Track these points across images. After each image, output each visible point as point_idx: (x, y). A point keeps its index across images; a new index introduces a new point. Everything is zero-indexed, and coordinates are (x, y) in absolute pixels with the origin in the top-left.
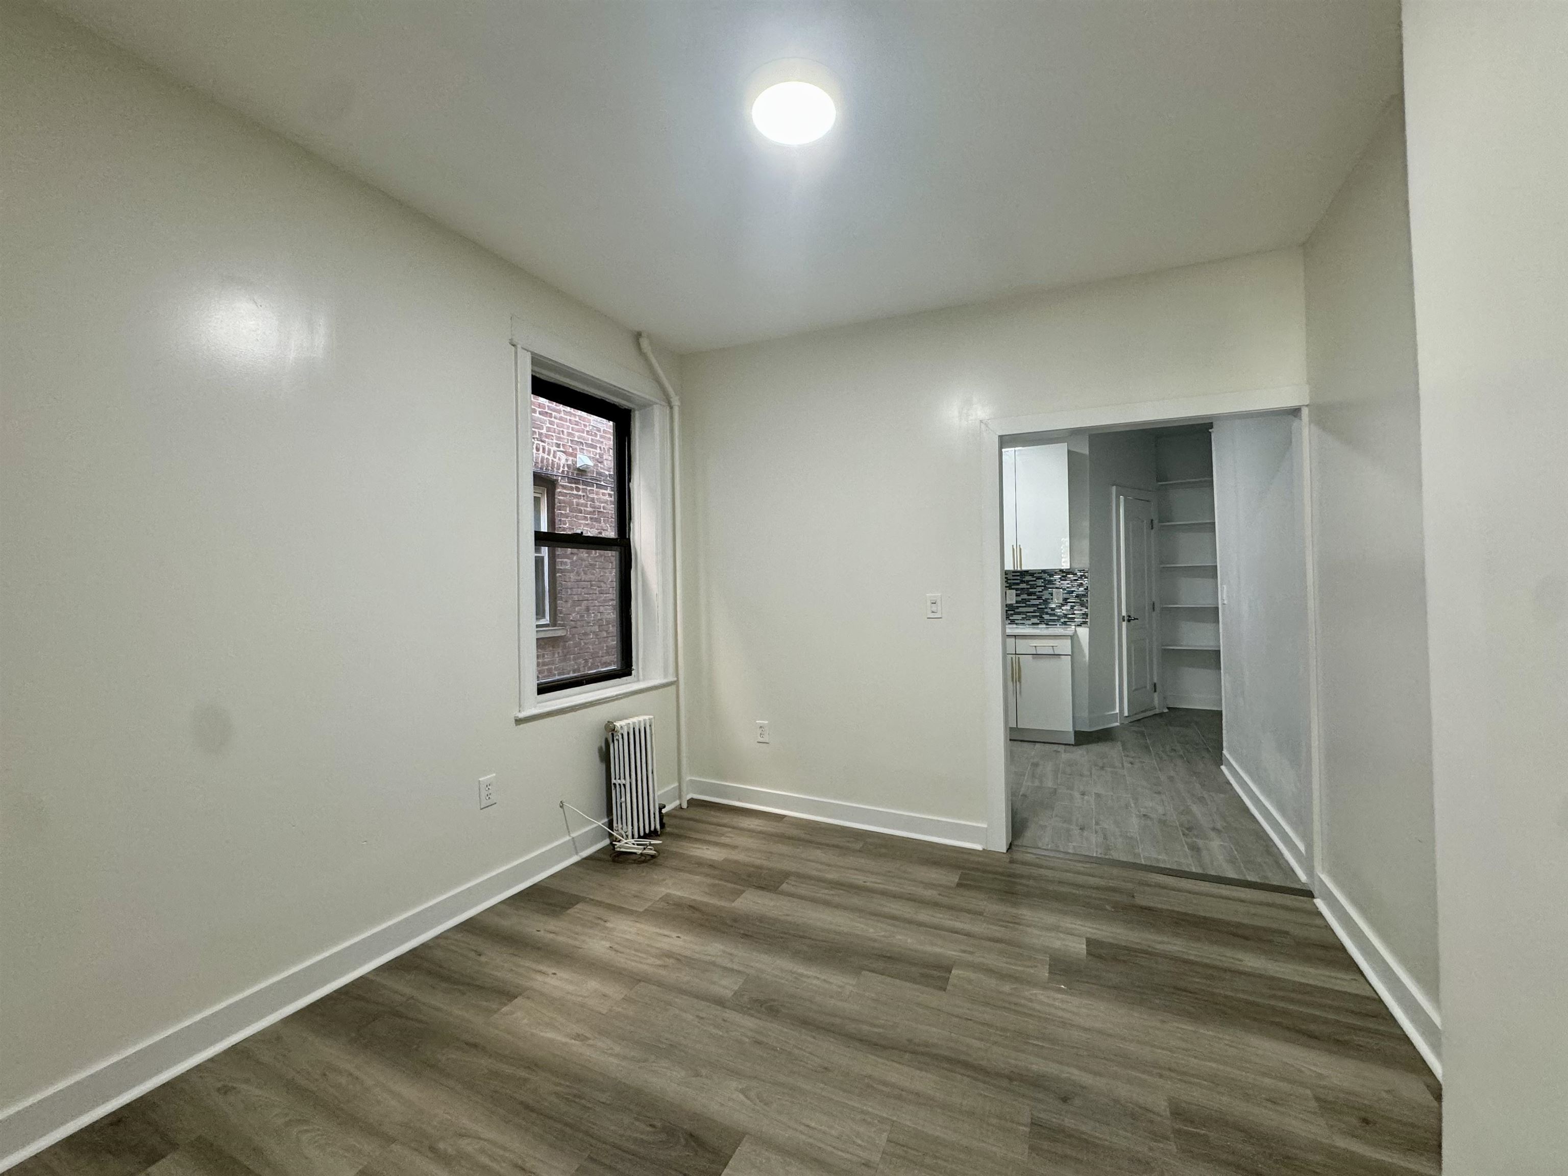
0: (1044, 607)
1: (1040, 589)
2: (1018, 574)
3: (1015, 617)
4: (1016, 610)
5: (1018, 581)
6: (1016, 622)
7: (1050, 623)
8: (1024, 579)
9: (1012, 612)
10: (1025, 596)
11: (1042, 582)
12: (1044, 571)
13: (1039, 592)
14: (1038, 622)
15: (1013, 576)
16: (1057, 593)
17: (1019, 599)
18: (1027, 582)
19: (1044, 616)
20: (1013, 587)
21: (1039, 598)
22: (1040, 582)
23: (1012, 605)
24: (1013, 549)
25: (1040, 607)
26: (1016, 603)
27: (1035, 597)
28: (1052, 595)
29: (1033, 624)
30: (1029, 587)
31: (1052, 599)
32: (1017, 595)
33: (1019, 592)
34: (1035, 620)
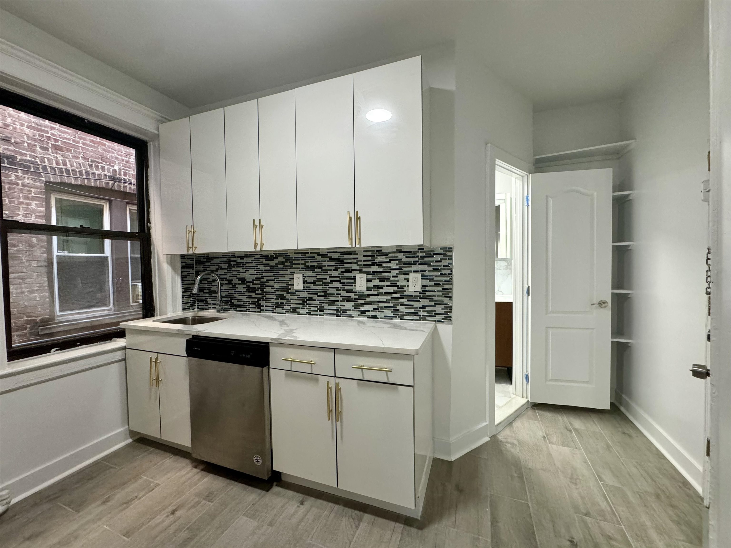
0: (398, 295)
1: (394, 273)
2: (370, 254)
3: (366, 308)
4: (368, 299)
5: (370, 263)
6: (368, 313)
7: (406, 317)
8: (377, 260)
9: (363, 302)
10: (376, 282)
11: (397, 264)
12: (399, 249)
13: (393, 277)
14: (392, 315)
15: (364, 256)
16: (415, 279)
17: (371, 285)
18: (380, 264)
19: (398, 307)
20: (364, 270)
21: (393, 284)
22: (394, 265)
23: (362, 292)
24: (350, 219)
25: (394, 295)
26: (367, 290)
27: (389, 283)
28: (408, 281)
29: (386, 317)
30: (381, 270)
31: (408, 286)
32: (369, 281)
33: (370, 277)
34: (389, 313)
